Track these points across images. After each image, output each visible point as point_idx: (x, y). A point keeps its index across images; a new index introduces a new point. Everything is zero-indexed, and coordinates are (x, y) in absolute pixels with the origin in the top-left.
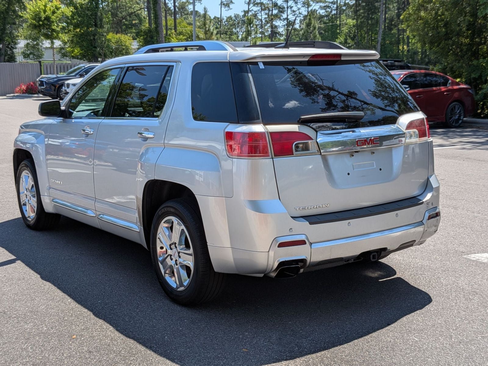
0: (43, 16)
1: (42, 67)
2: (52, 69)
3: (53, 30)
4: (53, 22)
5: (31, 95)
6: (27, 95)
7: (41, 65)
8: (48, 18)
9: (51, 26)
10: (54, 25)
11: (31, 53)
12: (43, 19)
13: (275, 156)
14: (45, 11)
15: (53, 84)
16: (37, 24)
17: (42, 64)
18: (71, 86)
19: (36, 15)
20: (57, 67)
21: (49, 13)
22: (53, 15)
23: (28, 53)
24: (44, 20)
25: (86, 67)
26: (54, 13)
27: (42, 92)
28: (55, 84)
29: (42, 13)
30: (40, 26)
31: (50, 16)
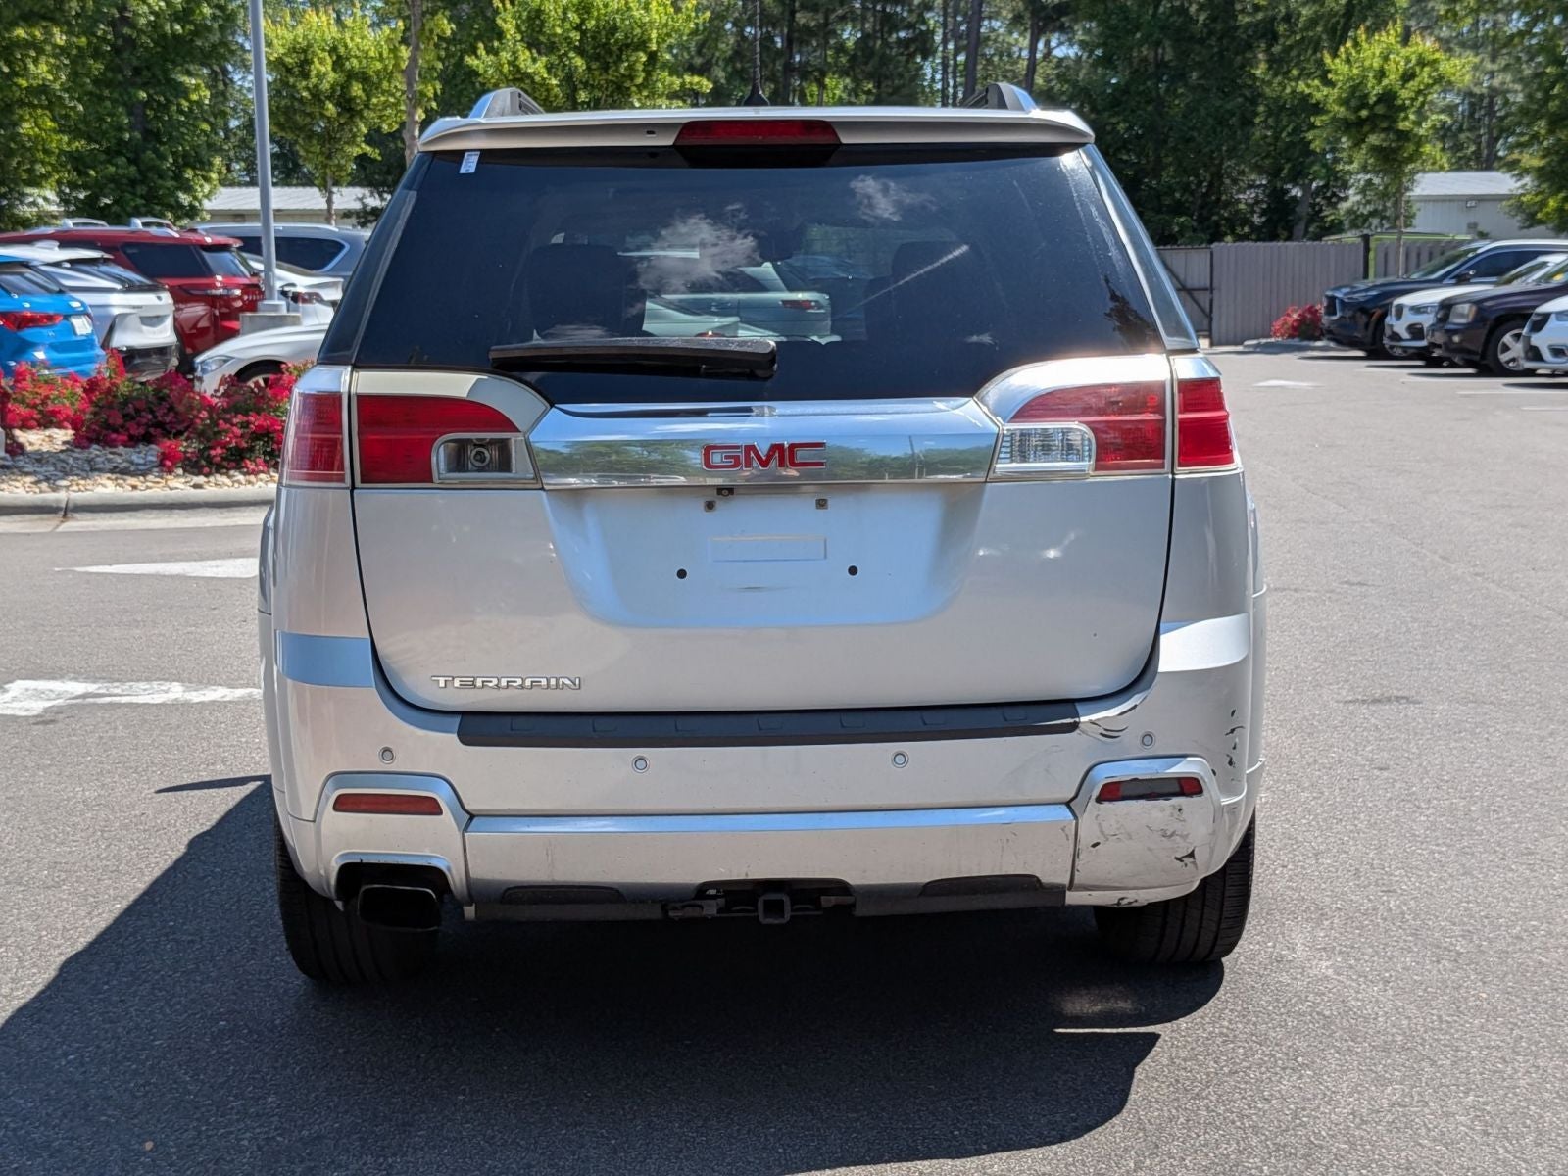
0: (1374, 90)
1: (1372, 255)
2: (1391, 262)
3: (1405, 136)
4: (1403, 108)
5: (1305, 343)
6: (1296, 341)
7: (1367, 249)
8: (1388, 97)
9: (1395, 121)
10: (1406, 118)
11: (1373, 213)
12: (1372, 100)
13: (362, 482)
14: (1381, 74)
15: (1363, 308)
16: (1352, 117)
17: (1372, 245)
18: (1406, 311)
19: (1354, 89)
20: (1407, 256)
21: (1392, 78)
22: (1403, 86)
23: (1366, 212)
24: (1376, 103)
25: (1479, 251)
26: (1408, 77)
27: (1330, 332)
28: (1369, 306)
29: (1371, 82)
30: (1361, 122)
31: (1397, 87)
